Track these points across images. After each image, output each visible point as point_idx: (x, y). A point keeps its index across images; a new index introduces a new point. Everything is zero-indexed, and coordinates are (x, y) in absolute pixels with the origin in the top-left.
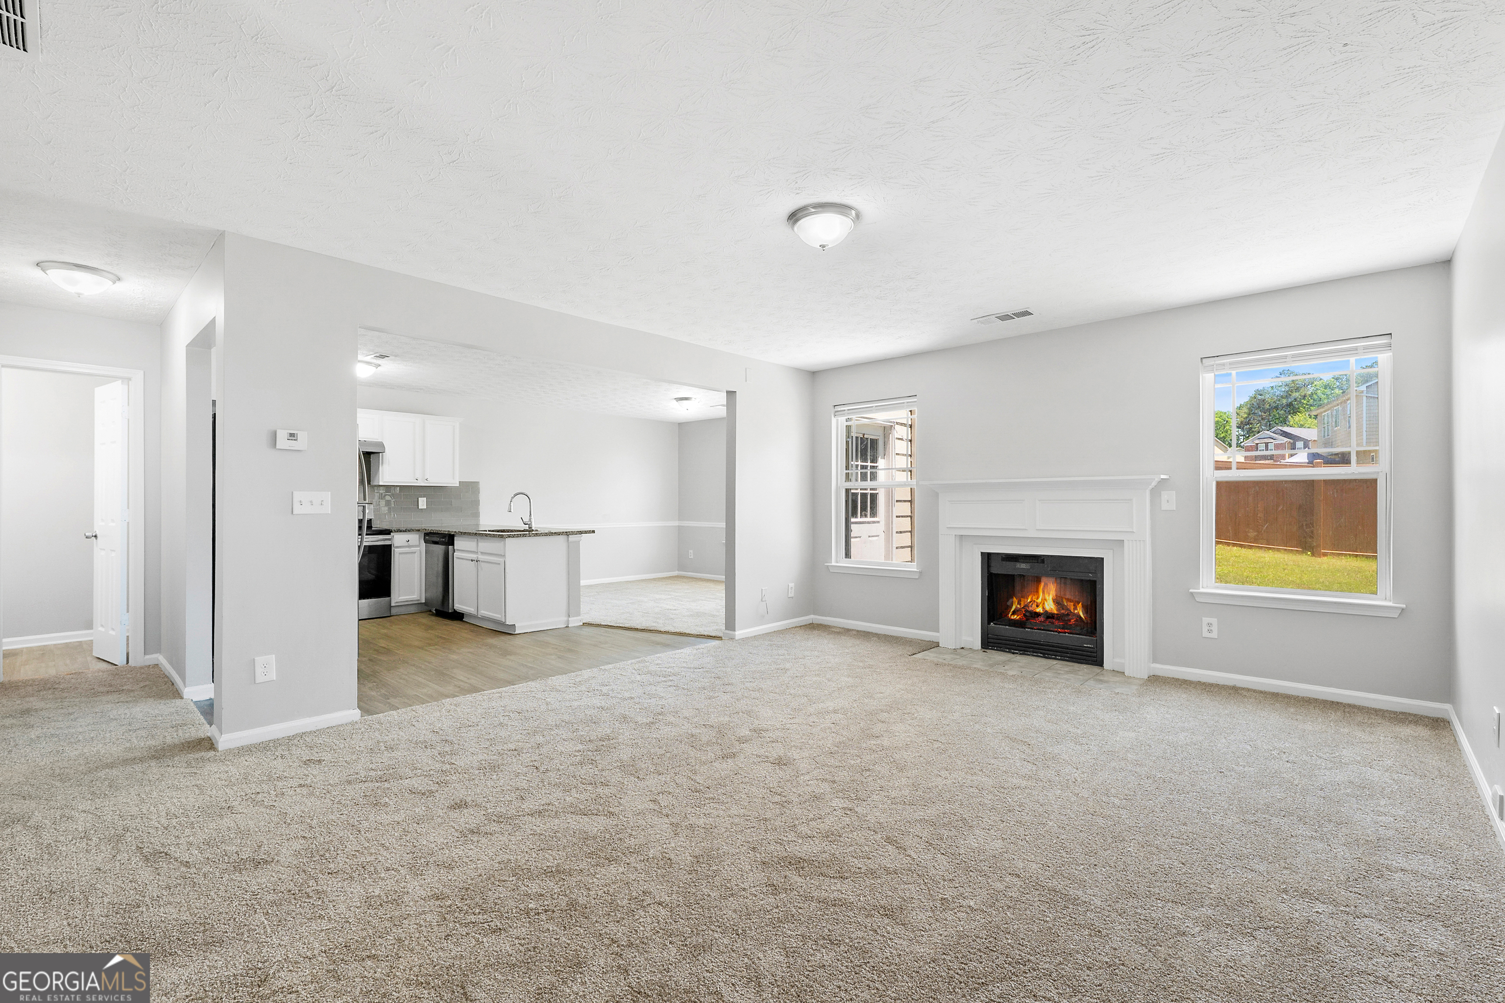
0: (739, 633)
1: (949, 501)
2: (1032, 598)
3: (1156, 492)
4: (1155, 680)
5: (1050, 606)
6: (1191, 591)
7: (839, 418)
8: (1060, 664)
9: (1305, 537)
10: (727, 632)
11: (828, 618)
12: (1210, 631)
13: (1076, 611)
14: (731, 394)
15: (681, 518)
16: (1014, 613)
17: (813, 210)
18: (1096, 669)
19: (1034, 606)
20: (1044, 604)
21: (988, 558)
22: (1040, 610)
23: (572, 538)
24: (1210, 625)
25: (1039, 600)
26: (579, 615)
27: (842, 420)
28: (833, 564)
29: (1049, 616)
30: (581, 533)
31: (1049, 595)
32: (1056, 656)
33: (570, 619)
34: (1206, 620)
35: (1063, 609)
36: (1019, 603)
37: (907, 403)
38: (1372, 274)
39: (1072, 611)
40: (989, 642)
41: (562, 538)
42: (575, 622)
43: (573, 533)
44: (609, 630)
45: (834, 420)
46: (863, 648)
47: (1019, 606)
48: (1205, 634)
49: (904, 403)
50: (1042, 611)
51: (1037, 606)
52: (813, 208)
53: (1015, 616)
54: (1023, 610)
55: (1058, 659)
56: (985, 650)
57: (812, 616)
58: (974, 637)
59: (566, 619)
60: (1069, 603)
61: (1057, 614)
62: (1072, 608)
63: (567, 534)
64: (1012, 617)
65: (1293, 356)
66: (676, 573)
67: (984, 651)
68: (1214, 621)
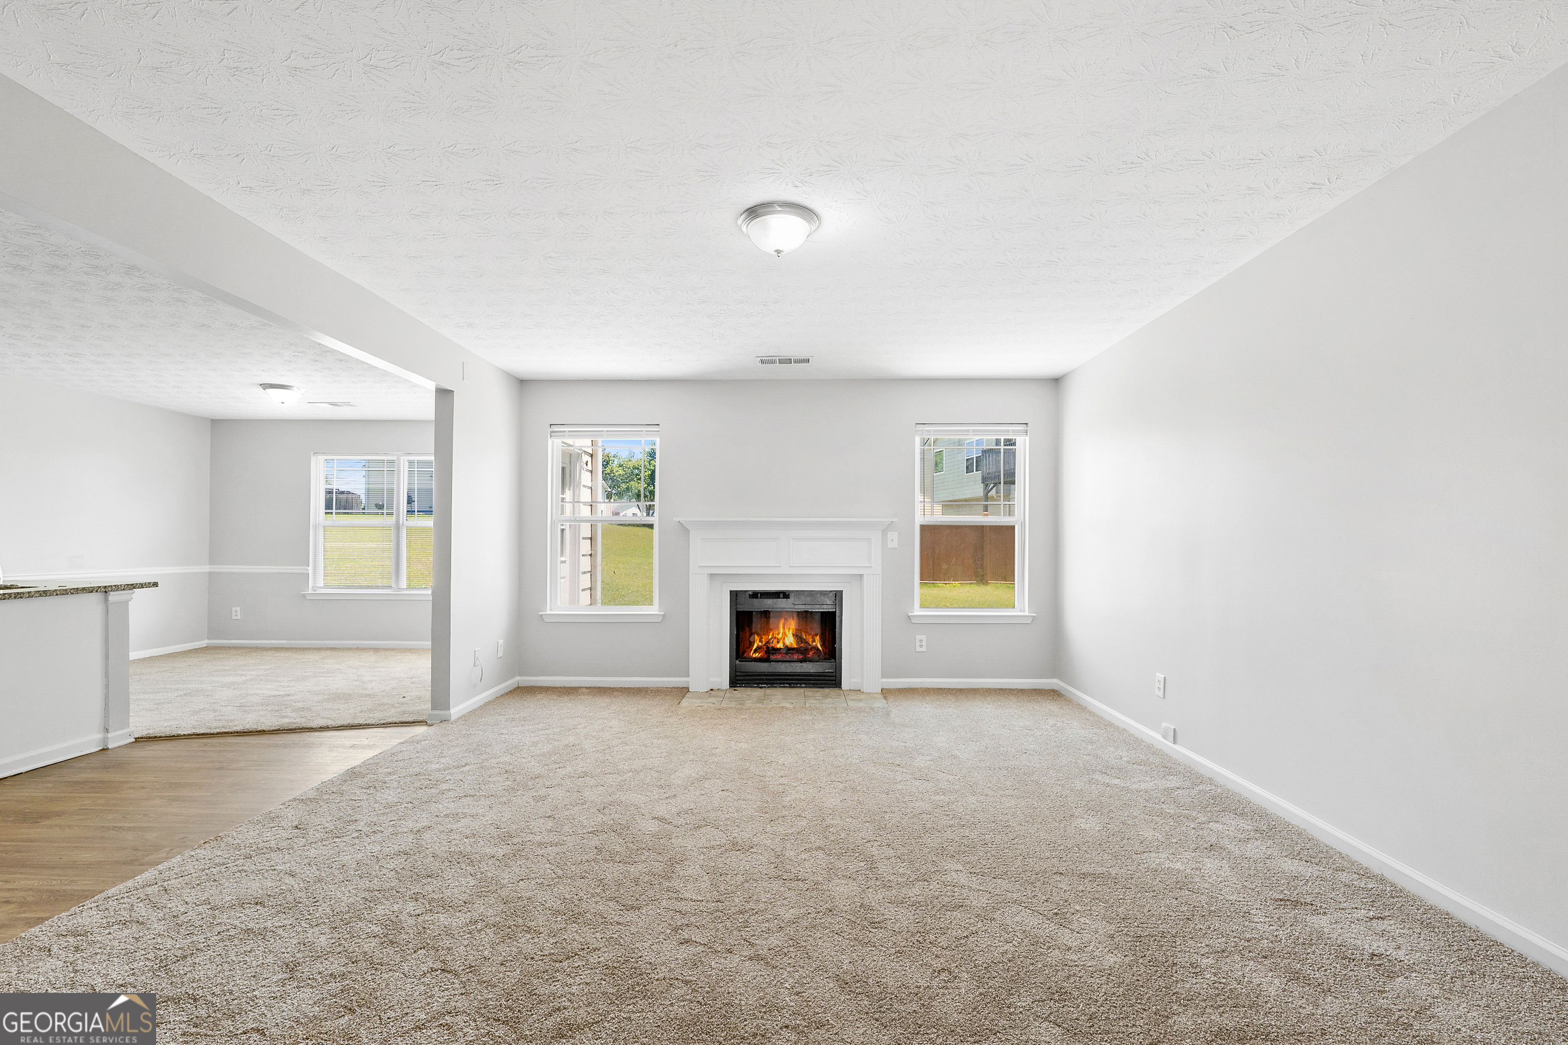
0: (456, 710)
1: (702, 539)
2: (773, 635)
3: (884, 533)
4: (886, 693)
5: (790, 641)
6: (910, 614)
7: (555, 440)
8: (810, 691)
9: (977, 568)
10: (435, 712)
11: (541, 678)
12: (921, 646)
13: (814, 644)
14: (444, 395)
15: (212, 561)
16: (756, 651)
17: (779, 209)
18: (836, 690)
19: (775, 641)
20: (784, 639)
21: (735, 596)
22: (780, 645)
23: (113, 597)
24: (921, 641)
25: (780, 636)
26: (126, 724)
27: (558, 441)
28: (549, 612)
29: (789, 650)
30: (133, 586)
31: (789, 630)
32: (801, 684)
33: (109, 735)
34: (918, 637)
35: (802, 643)
36: (760, 641)
37: (646, 431)
38: (1014, 379)
39: (811, 643)
40: (738, 679)
41: (95, 597)
42: (118, 739)
43: (117, 588)
44: (205, 741)
45: (550, 441)
46: (632, 706)
47: (760, 644)
48: (918, 649)
49: (642, 431)
50: (782, 647)
51: (778, 642)
52: (780, 206)
53: (757, 654)
54: (765, 647)
55: (803, 687)
56: (736, 688)
57: (518, 678)
58: (723, 678)
59: (99, 736)
60: (807, 637)
61: (797, 648)
62: (811, 640)
63: (106, 590)
64: (754, 656)
65: (974, 431)
66: (204, 643)
67: (735, 690)
68: (924, 637)
